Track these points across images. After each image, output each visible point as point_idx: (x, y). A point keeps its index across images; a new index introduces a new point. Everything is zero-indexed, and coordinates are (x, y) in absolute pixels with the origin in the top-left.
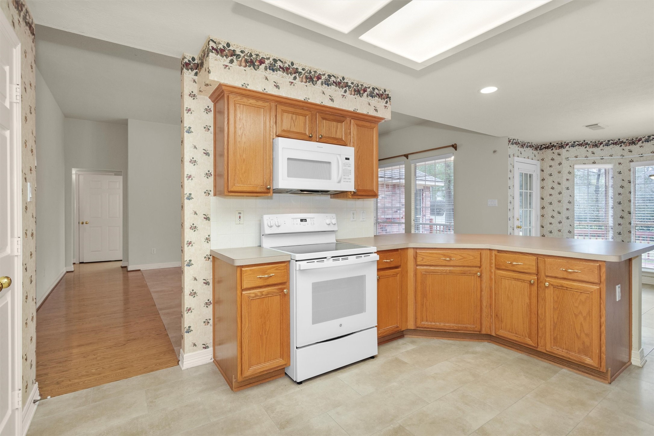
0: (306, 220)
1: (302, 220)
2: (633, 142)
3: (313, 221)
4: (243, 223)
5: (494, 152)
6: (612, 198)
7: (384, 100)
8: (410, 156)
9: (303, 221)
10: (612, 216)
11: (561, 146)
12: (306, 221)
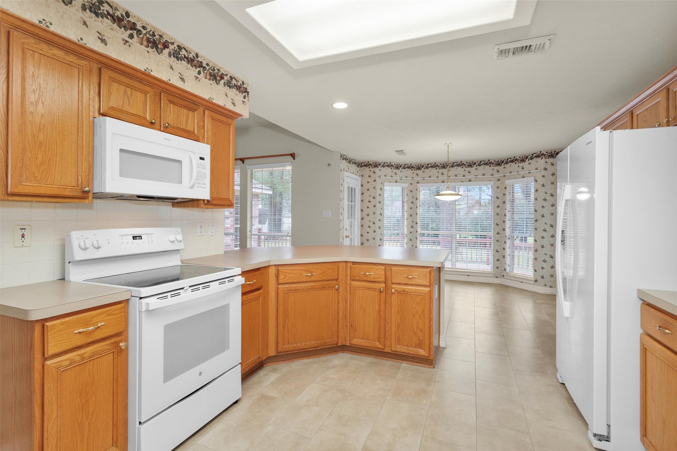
0: (141, 236)
1: (134, 238)
2: (419, 168)
3: (151, 237)
4: (29, 246)
5: (329, 165)
6: (406, 211)
7: (242, 94)
8: (246, 161)
9: (136, 239)
10: (406, 226)
11: (376, 165)
12: (141, 239)
